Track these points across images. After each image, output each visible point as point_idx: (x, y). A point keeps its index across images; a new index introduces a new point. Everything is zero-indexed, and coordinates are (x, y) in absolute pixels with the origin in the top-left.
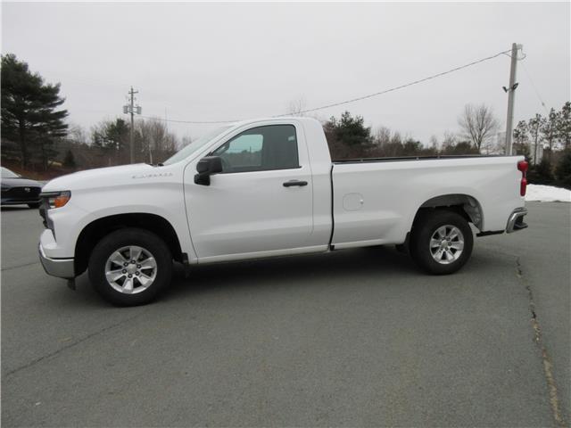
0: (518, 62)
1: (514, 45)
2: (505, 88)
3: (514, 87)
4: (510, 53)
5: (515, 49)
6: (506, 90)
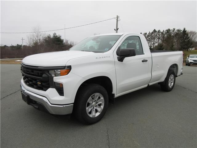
0: (118, 21)
1: (117, 16)
2: (115, 29)
3: (117, 29)
4: (116, 18)
5: (117, 17)
6: (115, 30)
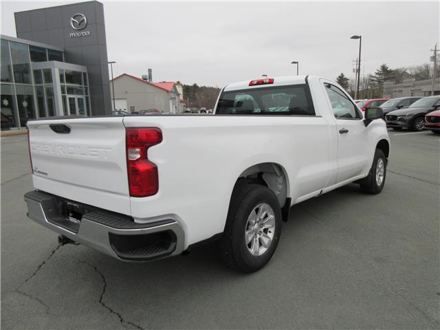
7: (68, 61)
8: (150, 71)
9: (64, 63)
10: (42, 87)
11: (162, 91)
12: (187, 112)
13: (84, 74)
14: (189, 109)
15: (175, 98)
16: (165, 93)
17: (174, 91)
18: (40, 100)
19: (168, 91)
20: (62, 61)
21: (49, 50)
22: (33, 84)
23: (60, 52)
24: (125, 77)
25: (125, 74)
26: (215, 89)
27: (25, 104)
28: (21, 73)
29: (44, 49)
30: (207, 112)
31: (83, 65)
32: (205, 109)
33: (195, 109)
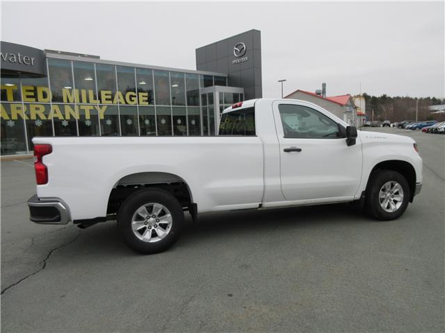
7: (230, 85)
8: (324, 85)
9: (227, 87)
10: (206, 108)
11: (336, 105)
12: (366, 126)
13: (241, 95)
14: (369, 123)
15: (351, 112)
16: (339, 106)
17: (349, 103)
18: (205, 119)
19: (341, 105)
20: (225, 85)
21: (215, 77)
22: (201, 106)
23: (225, 78)
24: (298, 93)
25: (298, 91)
26: (411, 99)
27: (193, 122)
28: (193, 97)
29: (211, 76)
30: (392, 125)
31: (241, 86)
32: (388, 122)
33: (376, 122)
